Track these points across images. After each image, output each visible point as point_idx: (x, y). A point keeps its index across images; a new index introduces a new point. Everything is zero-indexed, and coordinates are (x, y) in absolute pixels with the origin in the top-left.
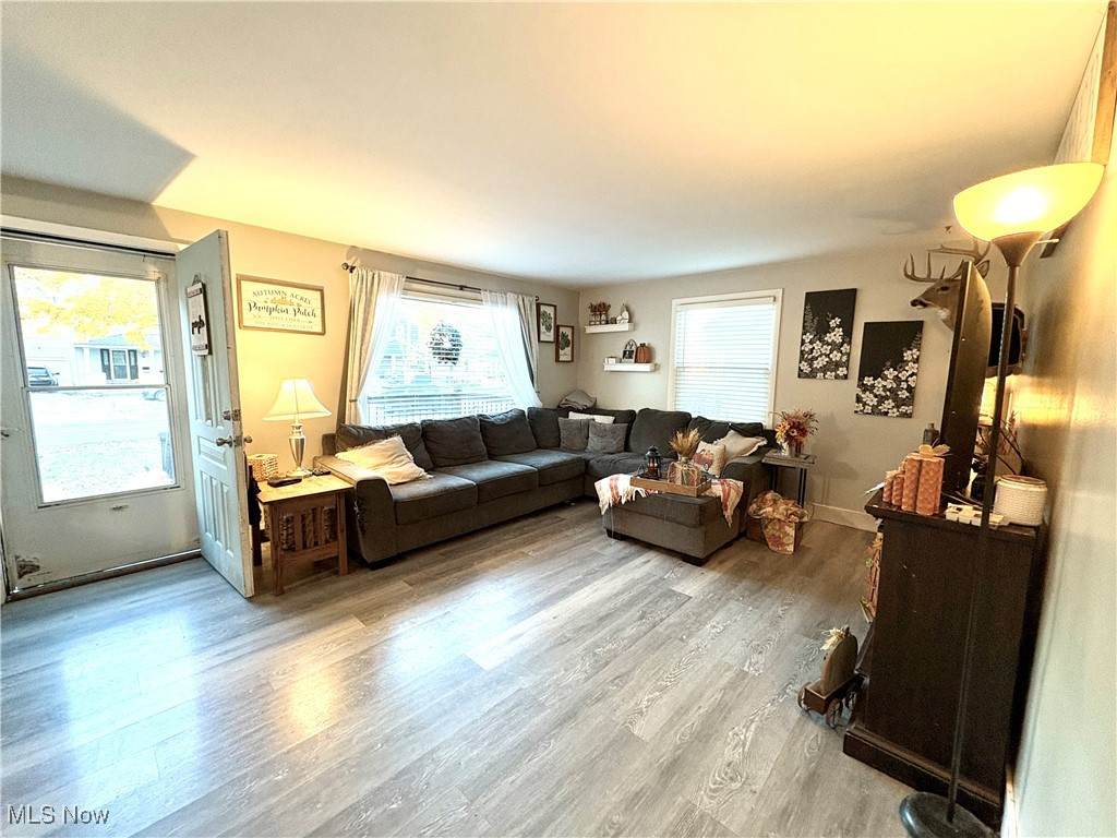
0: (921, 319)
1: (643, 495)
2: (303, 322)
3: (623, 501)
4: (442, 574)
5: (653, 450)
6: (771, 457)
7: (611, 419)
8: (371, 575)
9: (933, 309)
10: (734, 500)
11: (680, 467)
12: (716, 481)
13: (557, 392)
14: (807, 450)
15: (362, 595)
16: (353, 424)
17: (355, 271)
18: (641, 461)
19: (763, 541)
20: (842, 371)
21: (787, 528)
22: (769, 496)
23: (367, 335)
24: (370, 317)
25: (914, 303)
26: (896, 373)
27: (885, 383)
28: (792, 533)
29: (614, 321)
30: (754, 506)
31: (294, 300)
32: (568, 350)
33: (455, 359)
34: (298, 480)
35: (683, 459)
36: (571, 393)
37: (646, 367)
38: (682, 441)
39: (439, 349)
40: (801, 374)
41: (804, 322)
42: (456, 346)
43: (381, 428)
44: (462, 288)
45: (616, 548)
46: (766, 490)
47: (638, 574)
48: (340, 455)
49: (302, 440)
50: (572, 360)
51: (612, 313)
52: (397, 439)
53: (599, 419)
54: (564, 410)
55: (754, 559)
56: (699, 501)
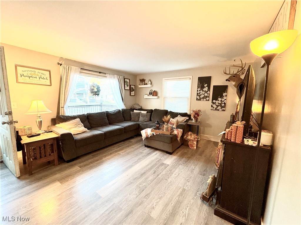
0: (227, 85)
1: (155, 135)
2: (43, 82)
3: (149, 136)
4: (91, 163)
5: (158, 121)
6: (190, 122)
7: (146, 112)
8: (66, 165)
9: (231, 82)
10: (180, 135)
11: (165, 126)
12: (175, 130)
13: (130, 105)
14: (199, 120)
15: (62, 173)
16: (63, 115)
17: (62, 65)
18: (154, 124)
19: (188, 146)
20: (208, 99)
21: (194, 142)
22: (189, 133)
23: (67, 86)
24: (68, 81)
25: (227, 80)
26: (221, 99)
27: (218, 102)
28: (196, 143)
29: (147, 84)
30: (186, 136)
31: (39, 74)
32: (133, 92)
33: (98, 94)
34: (39, 135)
35: (166, 124)
36: (134, 105)
37: (156, 97)
38: (166, 118)
39: (93, 91)
40: (197, 99)
41: (198, 85)
42: (99, 90)
43: (73, 116)
44: (100, 73)
45: (147, 150)
46: (188, 132)
47: (153, 158)
48: (57, 125)
49: (41, 121)
50: (135, 95)
51: (146, 82)
52: (78, 119)
53: (142, 112)
54: (132, 110)
55: (186, 151)
56: (171, 136)
